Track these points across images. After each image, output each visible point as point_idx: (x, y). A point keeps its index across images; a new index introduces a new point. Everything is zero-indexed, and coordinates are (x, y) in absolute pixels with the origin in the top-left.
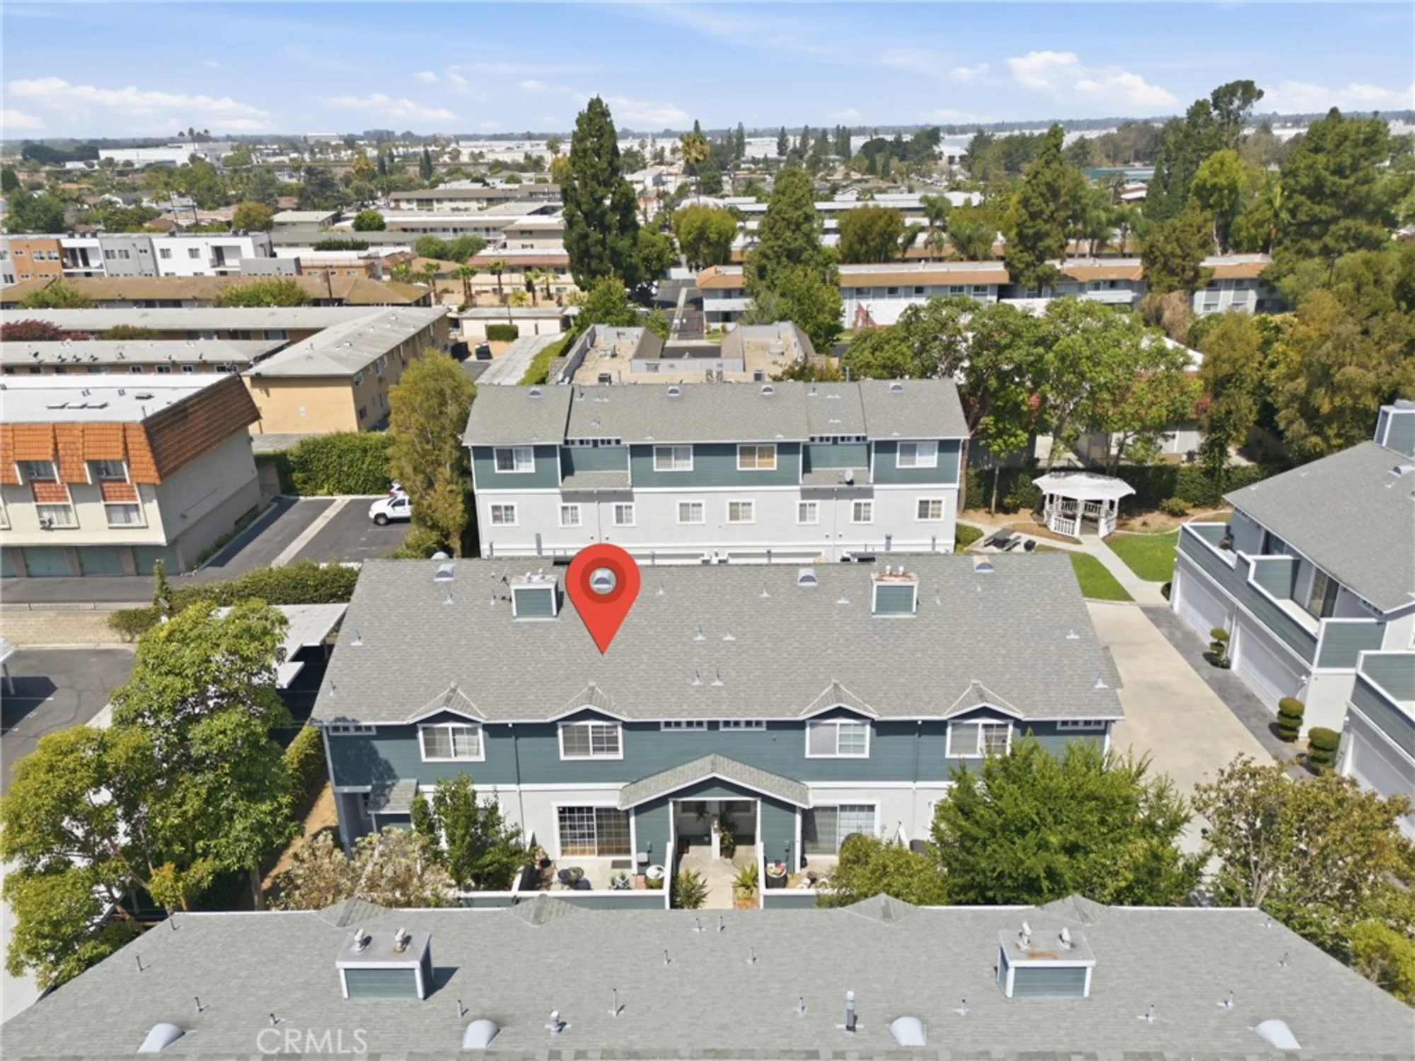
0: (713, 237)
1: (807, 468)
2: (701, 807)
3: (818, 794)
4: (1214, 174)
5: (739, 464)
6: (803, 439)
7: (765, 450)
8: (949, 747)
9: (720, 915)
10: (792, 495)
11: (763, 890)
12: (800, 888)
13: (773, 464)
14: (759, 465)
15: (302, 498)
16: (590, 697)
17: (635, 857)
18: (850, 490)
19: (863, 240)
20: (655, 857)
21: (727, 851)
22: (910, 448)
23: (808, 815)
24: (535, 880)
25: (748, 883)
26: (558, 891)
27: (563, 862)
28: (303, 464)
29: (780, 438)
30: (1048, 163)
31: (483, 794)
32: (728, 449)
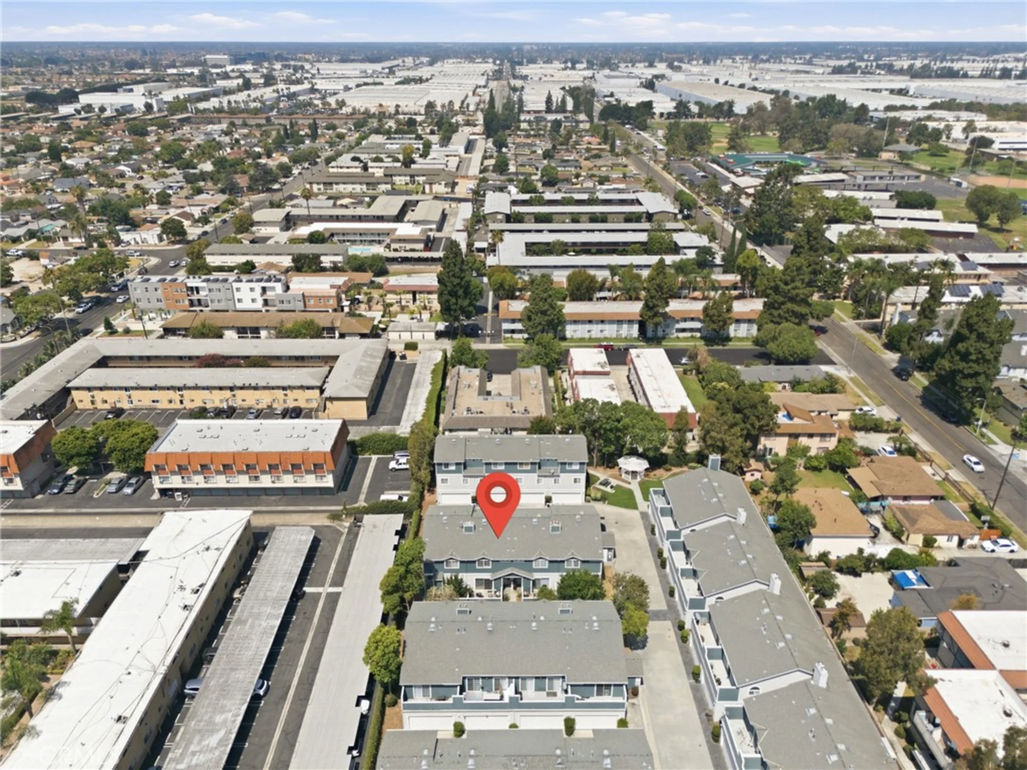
0: (507, 287)
1: (540, 468)
2: (509, 579)
3: (537, 576)
4: (745, 262)
5: (518, 467)
6: (538, 461)
7: (527, 464)
8: (566, 565)
9: (513, 603)
10: (534, 476)
11: (523, 598)
12: (531, 597)
13: (529, 467)
14: (525, 468)
15: (360, 457)
16: (484, 554)
17: (493, 589)
18: (552, 476)
19: (578, 289)
20: (498, 590)
21: (515, 588)
22: (570, 464)
23: (534, 581)
24: (471, 595)
25: (520, 596)
26: (476, 598)
27: (476, 591)
28: (361, 445)
29: (531, 461)
30: (658, 274)
31: (460, 576)
32: (516, 464)
